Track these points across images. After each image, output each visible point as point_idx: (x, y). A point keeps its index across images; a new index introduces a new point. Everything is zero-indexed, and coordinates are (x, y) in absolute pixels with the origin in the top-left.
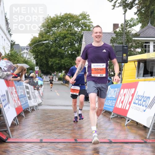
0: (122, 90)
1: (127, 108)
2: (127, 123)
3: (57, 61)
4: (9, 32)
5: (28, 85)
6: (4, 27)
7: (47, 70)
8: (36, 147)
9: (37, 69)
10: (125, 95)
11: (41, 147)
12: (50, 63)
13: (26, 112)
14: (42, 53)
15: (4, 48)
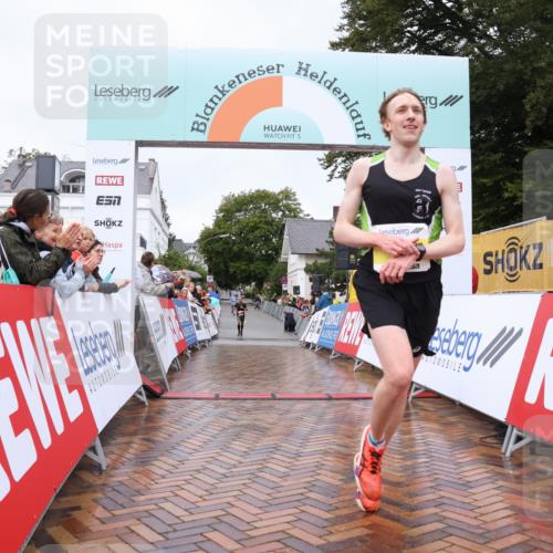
0: (349, 314)
1: (357, 343)
2: (356, 367)
3: (243, 267)
4: (166, 220)
5: (195, 306)
6: (159, 213)
7: (226, 281)
8: (209, 407)
9: (210, 279)
10: (353, 321)
11: (217, 407)
12: (232, 270)
13: (194, 349)
14: (218, 254)
15: (158, 246)
